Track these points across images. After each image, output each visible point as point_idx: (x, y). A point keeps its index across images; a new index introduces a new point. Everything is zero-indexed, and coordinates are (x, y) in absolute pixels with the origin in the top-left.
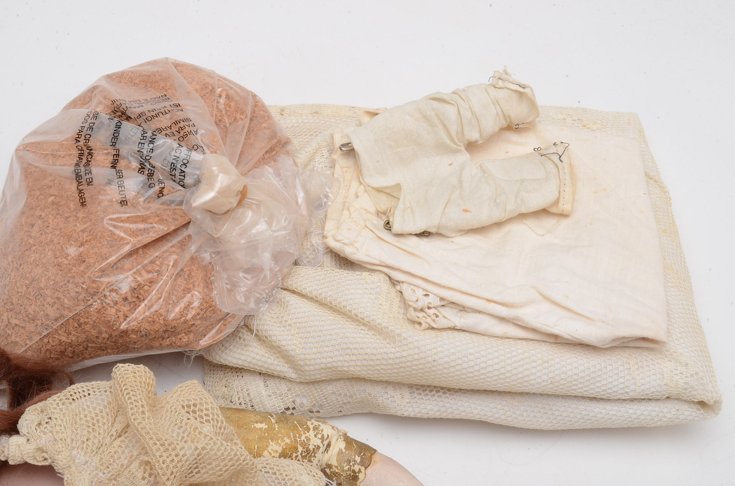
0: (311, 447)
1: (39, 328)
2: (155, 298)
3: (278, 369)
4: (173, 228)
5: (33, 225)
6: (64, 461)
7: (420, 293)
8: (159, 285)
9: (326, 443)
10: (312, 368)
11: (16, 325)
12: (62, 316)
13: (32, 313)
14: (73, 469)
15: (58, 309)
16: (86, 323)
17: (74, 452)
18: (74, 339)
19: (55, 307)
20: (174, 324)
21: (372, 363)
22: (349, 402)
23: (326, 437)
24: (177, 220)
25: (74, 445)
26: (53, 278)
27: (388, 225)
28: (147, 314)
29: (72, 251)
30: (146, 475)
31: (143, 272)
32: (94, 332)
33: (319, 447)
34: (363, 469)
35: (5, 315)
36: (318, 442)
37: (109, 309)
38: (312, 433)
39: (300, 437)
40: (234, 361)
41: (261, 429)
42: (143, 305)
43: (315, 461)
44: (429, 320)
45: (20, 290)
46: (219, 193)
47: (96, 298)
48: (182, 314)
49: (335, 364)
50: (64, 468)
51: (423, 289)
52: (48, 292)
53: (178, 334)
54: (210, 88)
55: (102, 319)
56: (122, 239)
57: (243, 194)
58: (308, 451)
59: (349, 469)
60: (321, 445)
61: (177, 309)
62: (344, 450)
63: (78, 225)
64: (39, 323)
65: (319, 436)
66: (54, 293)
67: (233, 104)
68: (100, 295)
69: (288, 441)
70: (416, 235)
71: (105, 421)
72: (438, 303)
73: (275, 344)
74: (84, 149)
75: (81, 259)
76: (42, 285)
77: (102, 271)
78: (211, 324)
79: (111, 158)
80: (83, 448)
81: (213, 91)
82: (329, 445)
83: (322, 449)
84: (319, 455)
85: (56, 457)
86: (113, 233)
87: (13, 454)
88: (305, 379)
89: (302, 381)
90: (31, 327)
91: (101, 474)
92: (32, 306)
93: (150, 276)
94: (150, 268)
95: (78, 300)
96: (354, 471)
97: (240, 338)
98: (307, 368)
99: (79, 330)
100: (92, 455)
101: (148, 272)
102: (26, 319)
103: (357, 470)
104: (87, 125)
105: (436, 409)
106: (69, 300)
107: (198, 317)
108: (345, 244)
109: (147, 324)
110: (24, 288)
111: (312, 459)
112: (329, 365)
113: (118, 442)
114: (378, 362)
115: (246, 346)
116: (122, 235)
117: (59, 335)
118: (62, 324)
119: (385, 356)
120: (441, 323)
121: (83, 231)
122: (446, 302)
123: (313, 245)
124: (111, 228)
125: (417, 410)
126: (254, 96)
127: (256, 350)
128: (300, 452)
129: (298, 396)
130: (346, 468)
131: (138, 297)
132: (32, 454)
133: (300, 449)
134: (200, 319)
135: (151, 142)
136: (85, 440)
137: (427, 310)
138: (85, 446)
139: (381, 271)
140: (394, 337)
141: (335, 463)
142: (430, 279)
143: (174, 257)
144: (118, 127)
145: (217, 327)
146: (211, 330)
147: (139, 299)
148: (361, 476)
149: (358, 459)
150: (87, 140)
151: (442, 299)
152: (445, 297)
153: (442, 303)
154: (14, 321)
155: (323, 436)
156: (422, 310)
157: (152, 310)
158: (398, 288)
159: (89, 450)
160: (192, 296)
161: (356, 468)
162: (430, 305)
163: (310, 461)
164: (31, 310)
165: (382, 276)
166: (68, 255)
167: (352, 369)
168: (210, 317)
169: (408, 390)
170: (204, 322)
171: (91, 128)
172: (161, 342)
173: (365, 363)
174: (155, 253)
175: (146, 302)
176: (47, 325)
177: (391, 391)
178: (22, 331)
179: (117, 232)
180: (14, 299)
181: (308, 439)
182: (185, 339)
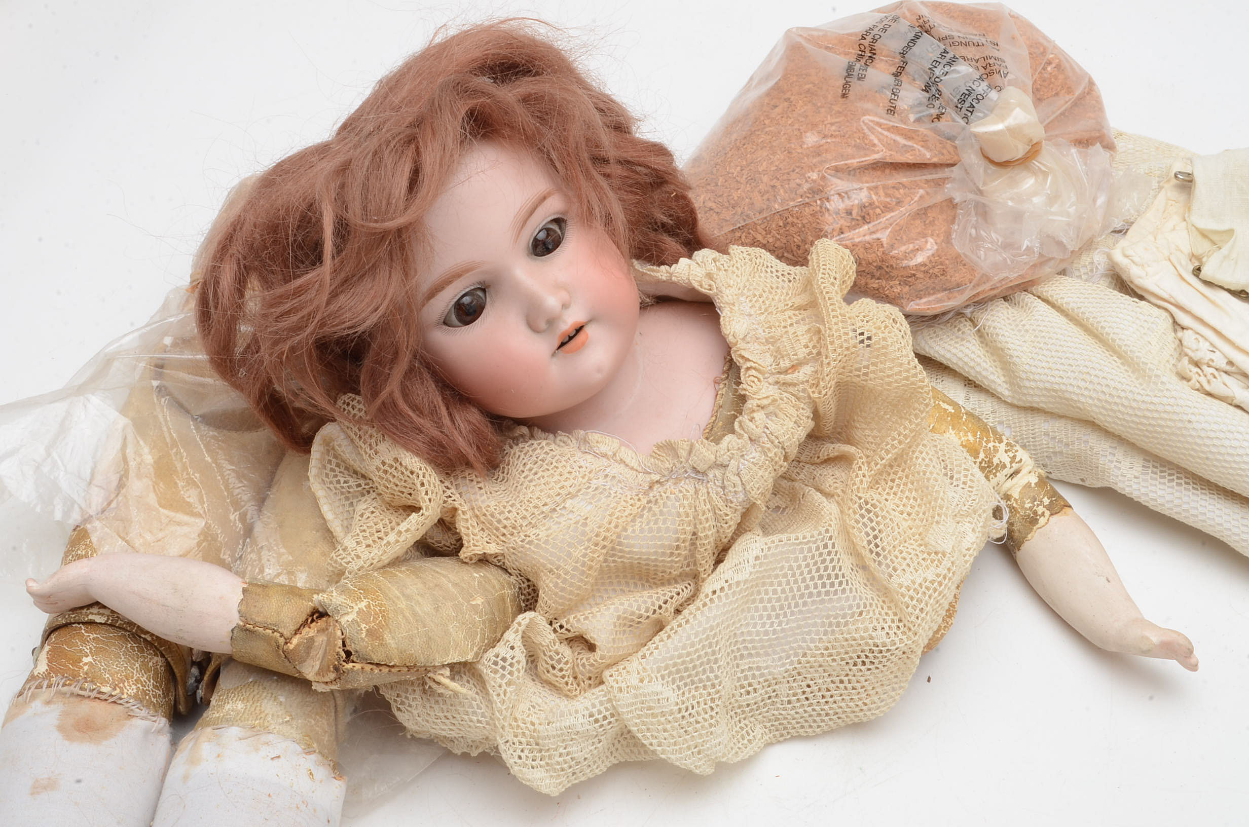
0: (995, 461)
1: (736, 217)
2: (882, 226)
3: (991, 377)
4: (935, 160)
5: (776, 107)
6: (730, 297)
7: (1205, 346)
8: (892, 214)
9: (1015, 466)
10: (1033, 384)
11: (711, 209)
12: (769, 208)
13: (736, 198)
14: (736, 308)
15: (768, 200)
16: (793, 224)
17: (743, 299)
18: (771, 240)
19: (765, 197)
20: (893, 262)
21: (1110, 400)
22: (1061, 453)
23: (1018, 459)
24: (943, 154)
25: (745, 291)
26: (777, 163)
27: (1197, 271)
28: (868, 238)
29: (811, 139)
30: (811, 345)
31: (881, 192)
32: (797, 239)
33: (1004, 466)
34: (1047, 513)
35: (702, 197)
36: (1007, 460)
37: (827, 215)
38: (1002, 447)
39: (988, 442)
40: (942, 352)
41: (945, 410)
42: (866, 227)
43: (994, 481)
44: (1203, 380)
45: (732, 170)
46: (1009, 129)
47: (817, 197)
48: (907, 255)
49: (1063, 388)
50: (727, 303)
51: (1211, 344)
52: (765, 179)
53: (891, 278)
54: (1042, 50)
55: (814, 225)
56: (874, 145)
57: (1034, 151)
58: (990, 462)
59: (1031, 509)
60: (1008, 465)
61: (903, 248)
62: (1033, 485)
63: (829, 117)
64: (739, 210)
65: (1011, 455)
66: (771, 180)
67: (1061, 77)
68: (824, 195)
69: (971, 438)
70: (1229, 291)
71: (784, 291)
72: (1223, 364)
73: (999, 345)
74: (867, 50)
75: (817, 151)
76: (760, 169)
77: (837, 170)
78: (934, 288)
79: (894, 70)
80: (751, 301)
81: (1044, 53)
82: (1017, 472)
83: (1008, 471)
84: (1001, 476)
85: (723, 289)
86: (865, 137)
87: (680, 271)
88: (1019, 400)
89: (1016, 402)
90: (727, 214)
91: (761, 331)
92: (739, 191)
93: (888, 200)
94: (890, 192)
95: (796, 194)
96: (1035, 513)
97: (959, 330)
98: (1027, 384)
99: (782, 231)
100: (758, 312)
101: (887, 195)
102: (727, 204)
103: (1040, 513)
104: (881, 26)
105: (1168, 498)
106: (786, 192)
107: (923, 269)
108: (1134, 262)
109: (862, 250)
110: (739, 168)
111: (991, 476)
112: (1057, 387)
113: (790, 313)
114: (1118, 401)
115: (963, 340)
116: (876, 141)
117: (756, 231)
118: (766, 218)
119: (1130, 396)
120: (1216, 386)
121: (832, 124)
122: (1233, 369)
123: (1092, 263)
124: (866, 131)
125: (1143, 490)
126: (1091, 83)
127: (973, 348)
128: (980, 460)
129: (1001, 423)
130: (1027, 506)
131: (863, 218)
132: (699, 279)
133: (982, 455)
134: (924, 272)
135: (950, 64)
136: (757, 294)
137: (1205, 368)
138: (755, 299)
139: (1166, 310)
140: (1150, 377)
141: (1016, 495)
142: (1224, 332)
143: (921, 192)
144: (917, 37)
145: (939, 295)
146: (929, 294)
147: (865, 219)
148: (1042, 521)
149: (1046, 501)
150: (875, 40)
151: (1231, 363)
152: (1234, 361)
153: (1228, 368)
154: (710, 204)
155: (1015, 457)
156: (1197, 364)
157: (875, 236)
158: (1180, 334)
159: (757, 305)
160: (926, 242)
161: (1040, 510)
162: (1211, 363)
163: (987, 477)
164: (735, 195)
165: (1165, 314)
166: (803, 142)
167: (1082, 399)
168: (937, 276)
169: (1142, 462)
170: (927, 279)
171: (885, 30)
172: (868, 281)
173: (1102, 397)
174: (903, 178)
175: (870, 225)
176: (748, 216)
177: (1120, 454)
178: (715, 216)
179: (872, 137)
180: (721, 179)
181: (996, 450)
182: (897, 289)
